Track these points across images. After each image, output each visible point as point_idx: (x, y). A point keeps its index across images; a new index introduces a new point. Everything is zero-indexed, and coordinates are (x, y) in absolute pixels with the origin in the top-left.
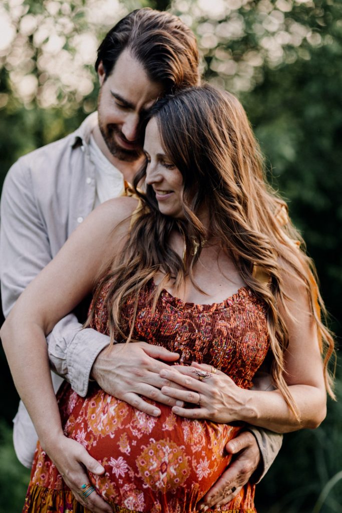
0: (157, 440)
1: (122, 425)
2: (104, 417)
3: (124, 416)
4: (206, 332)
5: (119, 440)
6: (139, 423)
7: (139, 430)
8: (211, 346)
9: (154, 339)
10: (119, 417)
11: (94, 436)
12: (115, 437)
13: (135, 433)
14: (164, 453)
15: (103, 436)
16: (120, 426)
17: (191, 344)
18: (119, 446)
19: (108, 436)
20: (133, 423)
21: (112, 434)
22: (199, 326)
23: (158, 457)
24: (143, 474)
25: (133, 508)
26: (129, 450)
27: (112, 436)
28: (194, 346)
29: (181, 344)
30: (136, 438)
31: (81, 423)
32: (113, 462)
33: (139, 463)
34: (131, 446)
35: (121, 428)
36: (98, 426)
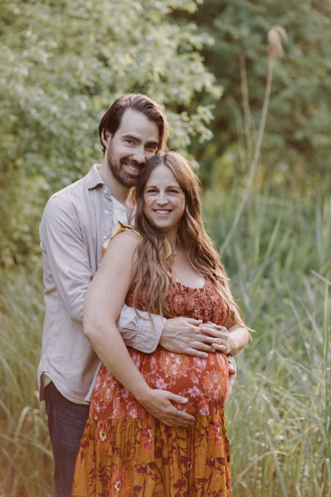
0: (210, 371)
1: (189, 368)
2: (174, 366)
3: (188, 362)
4: (208, 304)
5: (191, 377)
6: (198, 364)
7: (200, 368)
8: (213, 312)
9: (184, 314)
10: (185, 364)
11: (173, 379)
12: (188, 376)
13: (198, 370)
14: (214, 378)
15: (179, 377)
16: (188, 369)
17: (203, 313)
18: (191, 380)
19: (183, 377)
20: (195, 365)
21: (185, 374)
22: (204, 302)
23: (212, 381)
24: (207, 393)
25: (205, 414)
26: (198, 381)
27: (186, 376)
28: (205, 313)
29: (198, 314)
30: (199, 373)
31: (156, 374)
32: (190, 391)
33: (204, 387)
34: (199, 379)
35: (189, 369)
36: (173, 372)
